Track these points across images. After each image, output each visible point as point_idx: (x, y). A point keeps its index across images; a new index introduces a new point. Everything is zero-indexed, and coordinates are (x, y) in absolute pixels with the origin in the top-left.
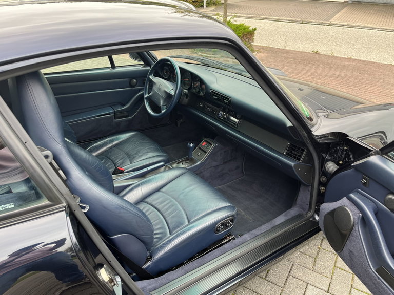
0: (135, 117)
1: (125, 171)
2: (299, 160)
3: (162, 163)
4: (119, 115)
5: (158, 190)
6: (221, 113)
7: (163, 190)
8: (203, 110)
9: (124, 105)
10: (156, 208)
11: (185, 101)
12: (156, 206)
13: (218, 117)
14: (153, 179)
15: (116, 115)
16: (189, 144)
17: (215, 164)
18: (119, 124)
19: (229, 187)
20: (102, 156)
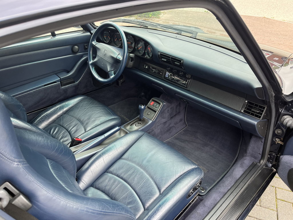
0: (80, 82)
1: (83, 140)
2: (260, 117)
3: (117, 128)
4: (65, 83)
5: (120, 157)
6: (168, 74)
7: (125, 156)
8: (148, 72)
9: (68, 72)
10: (122, 178)
11: (131, 63)
12: (122, 175)
13: (165, 78)
14: (113, 147)
15: (63, 82)
16: (140, 106)
17: (164, 120)
18: (65, 90)
19: (176, 138)
20: (54, 124)
